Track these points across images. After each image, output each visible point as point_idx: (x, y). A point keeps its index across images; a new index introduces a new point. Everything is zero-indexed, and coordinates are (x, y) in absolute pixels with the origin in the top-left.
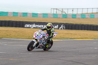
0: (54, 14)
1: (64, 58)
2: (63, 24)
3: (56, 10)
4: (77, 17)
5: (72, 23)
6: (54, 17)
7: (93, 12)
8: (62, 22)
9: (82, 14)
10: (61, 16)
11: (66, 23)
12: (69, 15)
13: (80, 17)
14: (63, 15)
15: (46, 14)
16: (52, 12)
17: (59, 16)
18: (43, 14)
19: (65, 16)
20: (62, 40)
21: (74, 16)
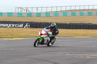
0: (18, 13)
2: (28, 22)
4: (42, 15)
5: (36, 21)
6: (18, 16)
9: (47, 13)
10: (26, 15)
11: (31, 22)
12: (34, 13)
13: (44, 15)
14: (28, 14)
15: (11, 13)
16: (17, 12)
17: (23, 15)
18: (8, 13)
19: (30, 15)
20: (27, 39)
21: (39, 15)
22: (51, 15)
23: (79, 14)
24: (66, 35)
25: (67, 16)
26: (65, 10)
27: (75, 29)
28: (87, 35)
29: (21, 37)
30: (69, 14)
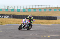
0: (6, 9)
1: (12, 36)
3: (7, 7)
4: (21, 11)
5: (17, 14)
6: (6, 11)
7: (30, 8)
8: (11, 14)
9: (24, 9)
11: (14, 15)
12: (16, 10)
14: (12, 10)
15: (1, 9)
16: (5, 8)
17: (9, 11)
19: (13, 10)
22: (26, 11)
23: (43, 11)
24: (36, 23)
25: (36, 11)
26: (35, 8)
27: (41, 19)
28: (48, 23)
29: (8, 24)
30: (37, 10)
